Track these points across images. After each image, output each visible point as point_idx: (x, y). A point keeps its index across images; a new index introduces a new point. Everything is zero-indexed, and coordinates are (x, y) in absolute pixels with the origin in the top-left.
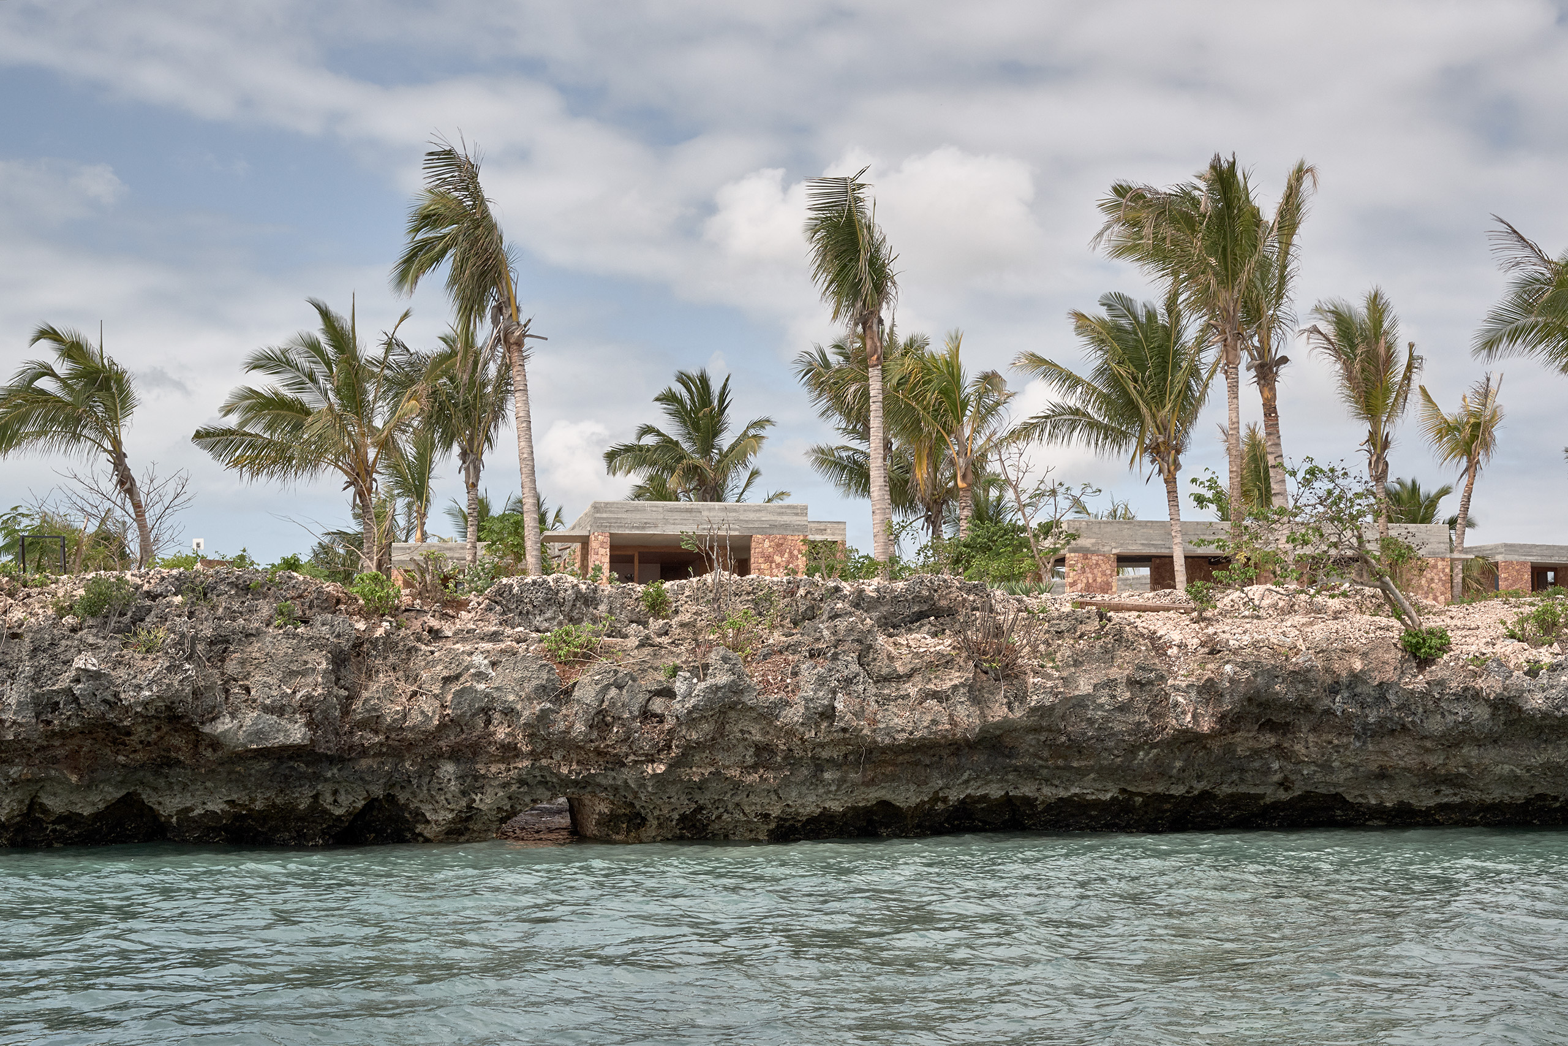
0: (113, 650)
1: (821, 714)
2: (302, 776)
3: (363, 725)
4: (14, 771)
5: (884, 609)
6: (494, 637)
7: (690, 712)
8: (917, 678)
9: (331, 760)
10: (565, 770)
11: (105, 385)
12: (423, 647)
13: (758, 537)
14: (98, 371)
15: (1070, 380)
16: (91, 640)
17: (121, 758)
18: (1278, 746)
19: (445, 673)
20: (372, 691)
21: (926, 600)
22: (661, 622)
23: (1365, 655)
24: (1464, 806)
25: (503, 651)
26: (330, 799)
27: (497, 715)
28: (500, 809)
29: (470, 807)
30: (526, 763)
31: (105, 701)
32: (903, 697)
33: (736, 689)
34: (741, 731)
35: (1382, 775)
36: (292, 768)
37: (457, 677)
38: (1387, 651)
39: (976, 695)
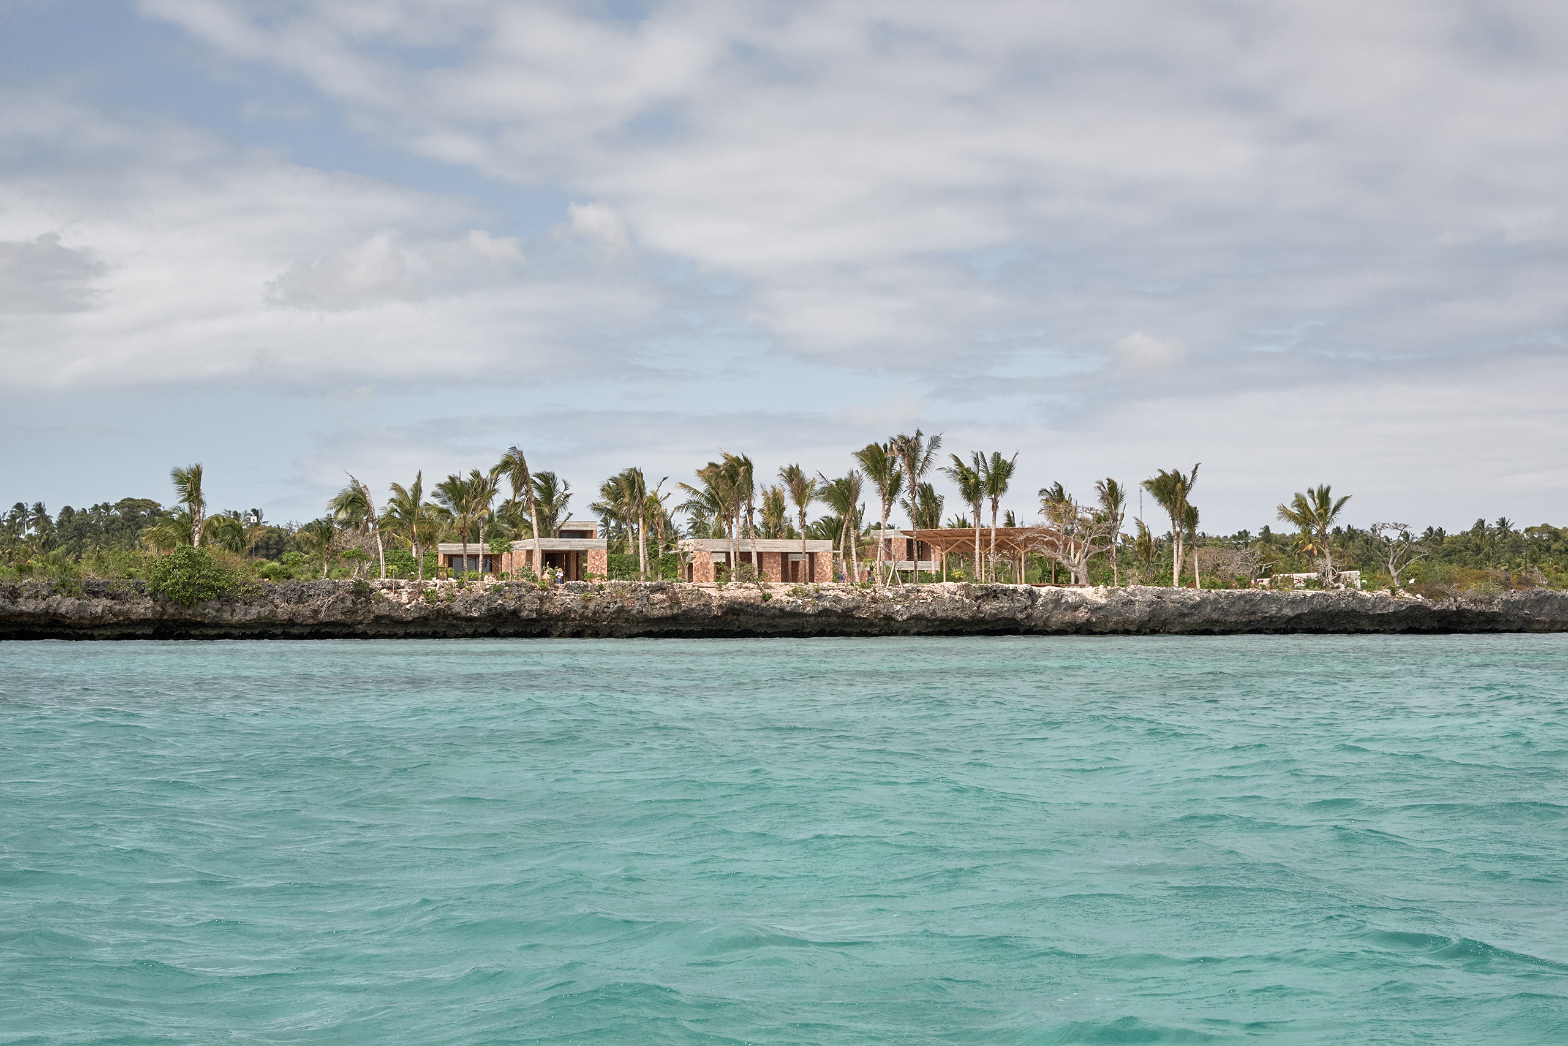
1: (640, 612)
3: (544, 614)
7: (612, 612)
8: (659, 604)
9: (539, 620)
10: (586, 624)
15: (696, 492)
18: (736, 619)
19: (560, 603)
20: (546, 607)
23: (754, 599)
24: (779, 632)
27: (572, 612)
30: (578, 622)
32: (656, 608)
33: (622, 606)
34: (623, 615)
35: (760, 625)
38: (758, 598)
39: (671, 607)
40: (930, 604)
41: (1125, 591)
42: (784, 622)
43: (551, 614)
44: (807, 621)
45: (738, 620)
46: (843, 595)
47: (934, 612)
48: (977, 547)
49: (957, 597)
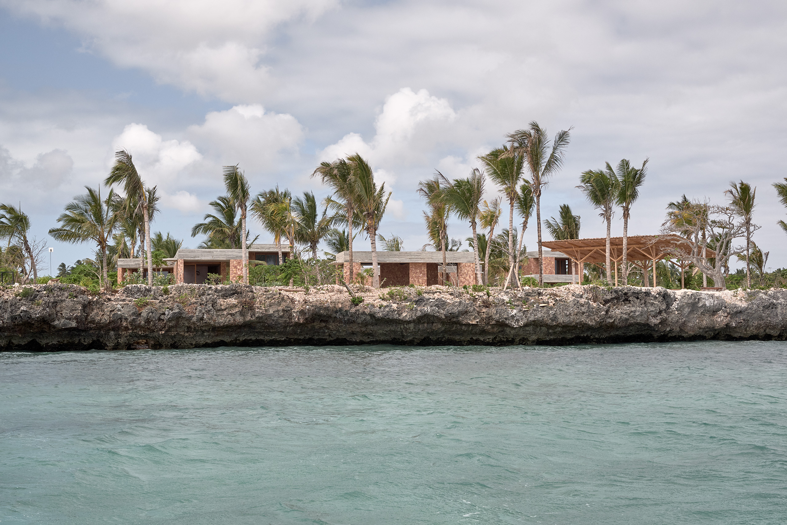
0: (29, 305)
1: (201, 319)
2: (76, 335)
3: (90, 322)
4: (6, 334)
5: (223, 293)
6: (124, 300)
7: (169, 319)
8: (227, 310)
9: (83, 331)
10: (140, 333)
11: (21, 220)
12: (106, 303)
13: (232, 260)
14: (19, 216)
16: (24, 303)
17: (31, 331)
18: (326, 326)
19: (111, 310)
20: (93, 314)
21: (234, 290)
22: (166, 296)
23: (342, 303)
25: (125, 304)
26: (83, 340)
27: (123, 320)
28: (125, 343)
29: (118, 342)
30: (131, 331)
31: (28, 317)
32: (223, 315)
33: (180, 313)
34: (183, 323)
36: (73, 333)
37: (113, 311)
38: (347, 302)
39: (242, 313)
40: (551, 308)
41: (766, 294)
42: (380, 331)
43: (99, 323)
44: (406, 329)
45: (328, 329)
46: (448, 298)
47: (555, 318)
48: (608, 254)
49: (582, 301)
